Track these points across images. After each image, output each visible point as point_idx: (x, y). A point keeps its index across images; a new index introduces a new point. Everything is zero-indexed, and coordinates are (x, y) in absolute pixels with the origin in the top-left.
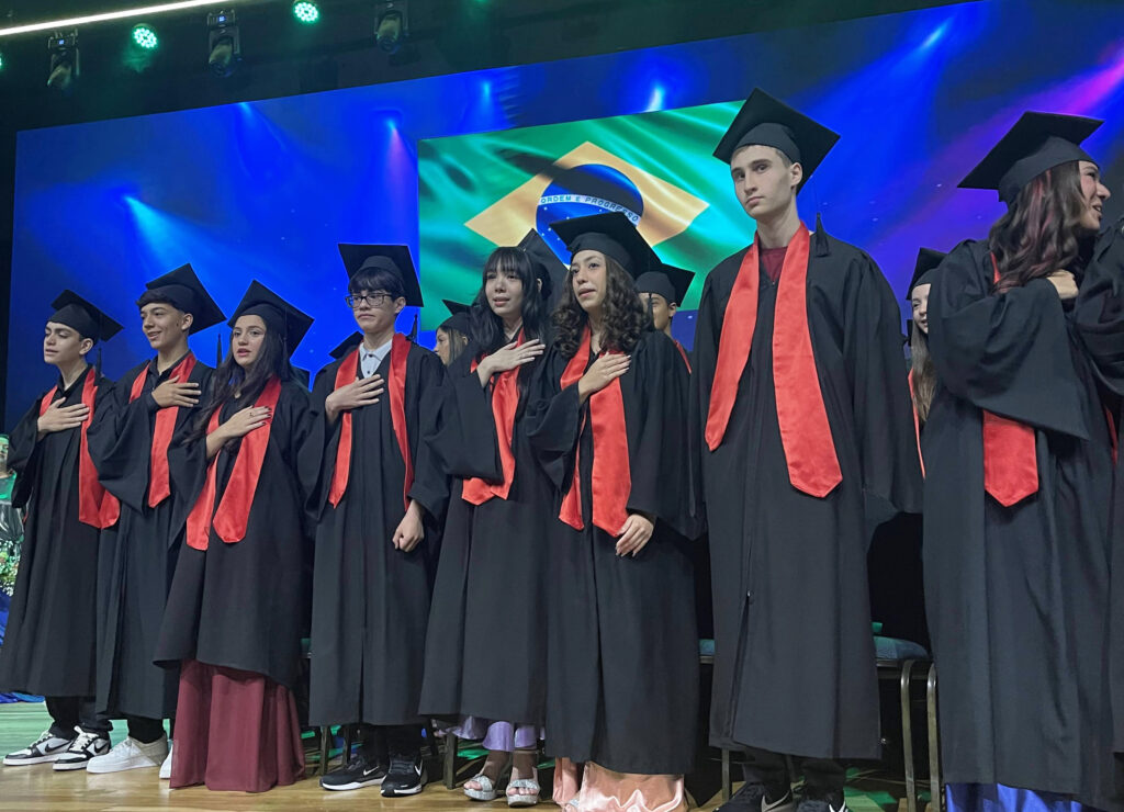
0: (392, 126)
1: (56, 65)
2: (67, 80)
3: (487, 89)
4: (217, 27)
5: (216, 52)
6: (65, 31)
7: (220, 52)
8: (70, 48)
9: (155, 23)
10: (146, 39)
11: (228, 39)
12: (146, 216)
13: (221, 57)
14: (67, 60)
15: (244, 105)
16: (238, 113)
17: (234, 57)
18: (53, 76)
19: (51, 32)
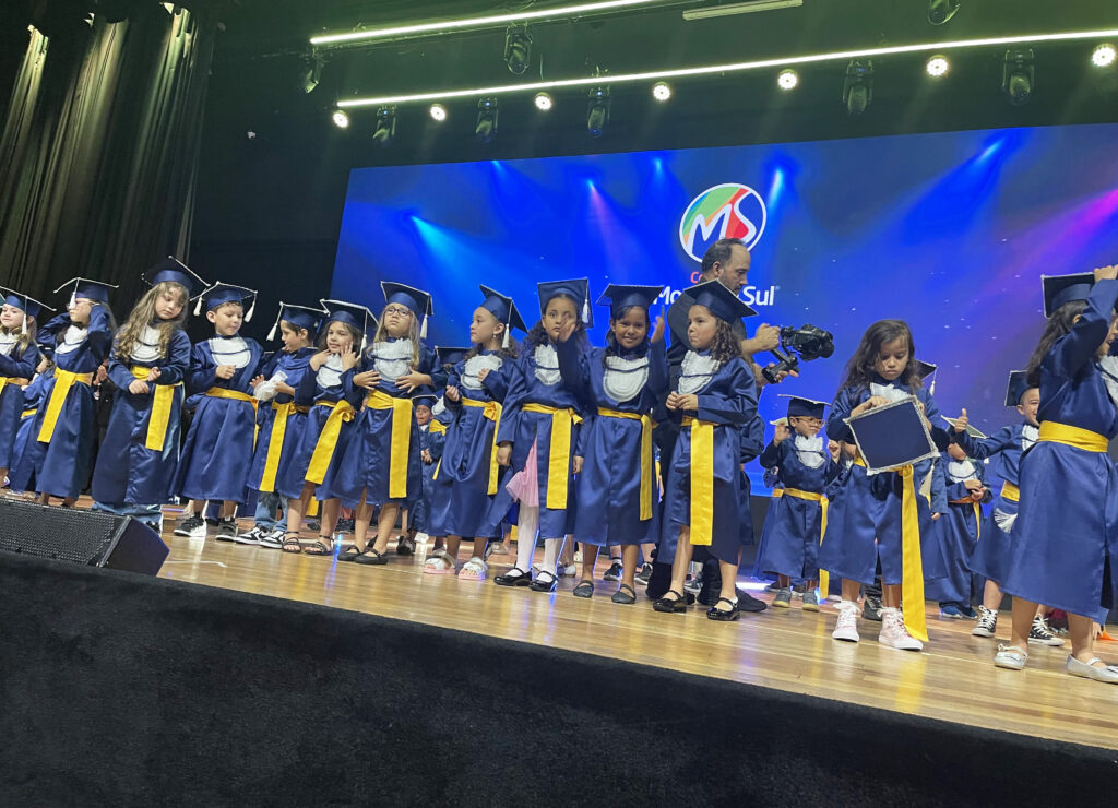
0: (591, 185)
1: (380, 128)
2: (385, 137)
3: (658, 164)
4: (483, 109)
5: (481, 126)
6: (389, 106)
7: (484, 125)
8: (390, 116)
9: (445, 103)
10: (438, 114)
11: (490, 117)
12: (427, 231)
13: (484, 129)
14: (387, 125)
15: (496, 163)
16: (492, 166)
17: (493, 129)
18: (379, 132)
19: (379, 106)
